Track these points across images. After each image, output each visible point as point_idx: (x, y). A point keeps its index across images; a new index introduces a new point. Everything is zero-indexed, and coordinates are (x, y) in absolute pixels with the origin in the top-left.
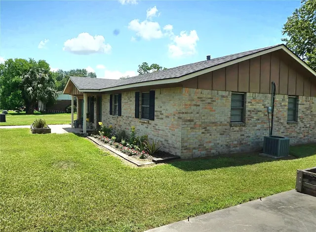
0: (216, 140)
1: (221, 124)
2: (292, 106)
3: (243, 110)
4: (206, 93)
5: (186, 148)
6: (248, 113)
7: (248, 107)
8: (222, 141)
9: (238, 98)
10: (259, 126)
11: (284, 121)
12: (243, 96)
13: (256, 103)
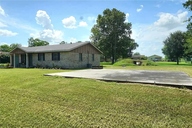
0: (76, 65)
1: (77, 61)
2: (93, 57)
3: (82, 58)
4: (74, 53)
5: (70, 66)
6: (83, 58)
7: (83, 57)
8: (77, 65)
9: (81, 54)
10: (85, 62)
11: (91, 60)
12: (82, 54)
13: (85, 56)
